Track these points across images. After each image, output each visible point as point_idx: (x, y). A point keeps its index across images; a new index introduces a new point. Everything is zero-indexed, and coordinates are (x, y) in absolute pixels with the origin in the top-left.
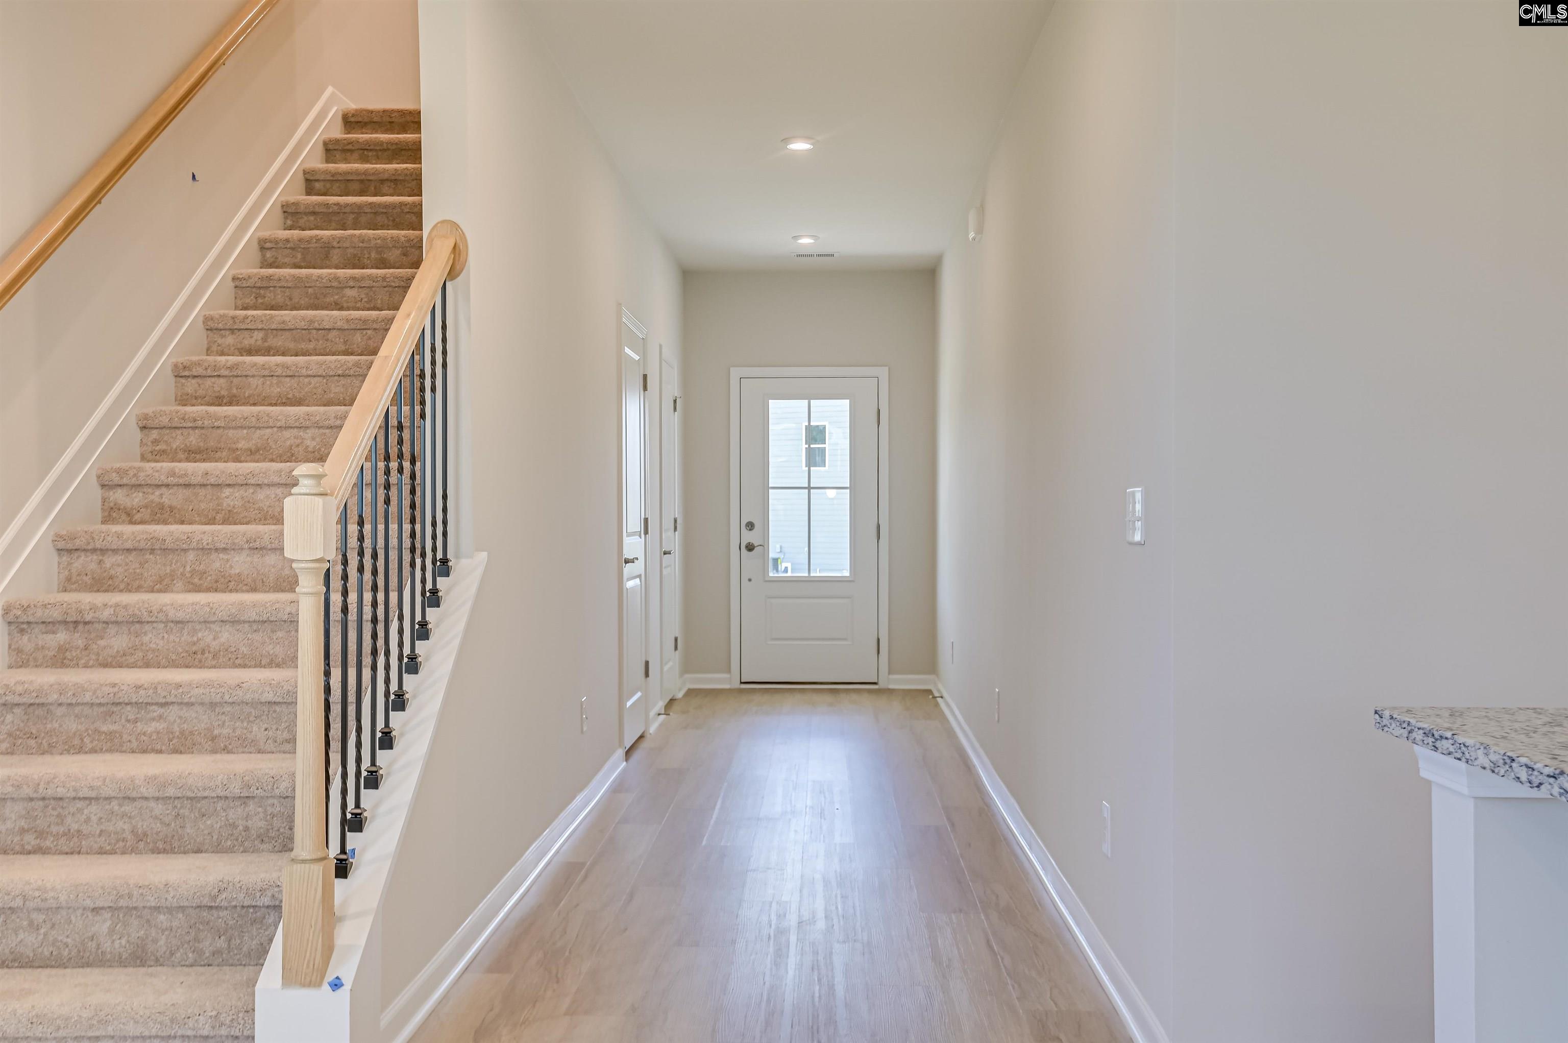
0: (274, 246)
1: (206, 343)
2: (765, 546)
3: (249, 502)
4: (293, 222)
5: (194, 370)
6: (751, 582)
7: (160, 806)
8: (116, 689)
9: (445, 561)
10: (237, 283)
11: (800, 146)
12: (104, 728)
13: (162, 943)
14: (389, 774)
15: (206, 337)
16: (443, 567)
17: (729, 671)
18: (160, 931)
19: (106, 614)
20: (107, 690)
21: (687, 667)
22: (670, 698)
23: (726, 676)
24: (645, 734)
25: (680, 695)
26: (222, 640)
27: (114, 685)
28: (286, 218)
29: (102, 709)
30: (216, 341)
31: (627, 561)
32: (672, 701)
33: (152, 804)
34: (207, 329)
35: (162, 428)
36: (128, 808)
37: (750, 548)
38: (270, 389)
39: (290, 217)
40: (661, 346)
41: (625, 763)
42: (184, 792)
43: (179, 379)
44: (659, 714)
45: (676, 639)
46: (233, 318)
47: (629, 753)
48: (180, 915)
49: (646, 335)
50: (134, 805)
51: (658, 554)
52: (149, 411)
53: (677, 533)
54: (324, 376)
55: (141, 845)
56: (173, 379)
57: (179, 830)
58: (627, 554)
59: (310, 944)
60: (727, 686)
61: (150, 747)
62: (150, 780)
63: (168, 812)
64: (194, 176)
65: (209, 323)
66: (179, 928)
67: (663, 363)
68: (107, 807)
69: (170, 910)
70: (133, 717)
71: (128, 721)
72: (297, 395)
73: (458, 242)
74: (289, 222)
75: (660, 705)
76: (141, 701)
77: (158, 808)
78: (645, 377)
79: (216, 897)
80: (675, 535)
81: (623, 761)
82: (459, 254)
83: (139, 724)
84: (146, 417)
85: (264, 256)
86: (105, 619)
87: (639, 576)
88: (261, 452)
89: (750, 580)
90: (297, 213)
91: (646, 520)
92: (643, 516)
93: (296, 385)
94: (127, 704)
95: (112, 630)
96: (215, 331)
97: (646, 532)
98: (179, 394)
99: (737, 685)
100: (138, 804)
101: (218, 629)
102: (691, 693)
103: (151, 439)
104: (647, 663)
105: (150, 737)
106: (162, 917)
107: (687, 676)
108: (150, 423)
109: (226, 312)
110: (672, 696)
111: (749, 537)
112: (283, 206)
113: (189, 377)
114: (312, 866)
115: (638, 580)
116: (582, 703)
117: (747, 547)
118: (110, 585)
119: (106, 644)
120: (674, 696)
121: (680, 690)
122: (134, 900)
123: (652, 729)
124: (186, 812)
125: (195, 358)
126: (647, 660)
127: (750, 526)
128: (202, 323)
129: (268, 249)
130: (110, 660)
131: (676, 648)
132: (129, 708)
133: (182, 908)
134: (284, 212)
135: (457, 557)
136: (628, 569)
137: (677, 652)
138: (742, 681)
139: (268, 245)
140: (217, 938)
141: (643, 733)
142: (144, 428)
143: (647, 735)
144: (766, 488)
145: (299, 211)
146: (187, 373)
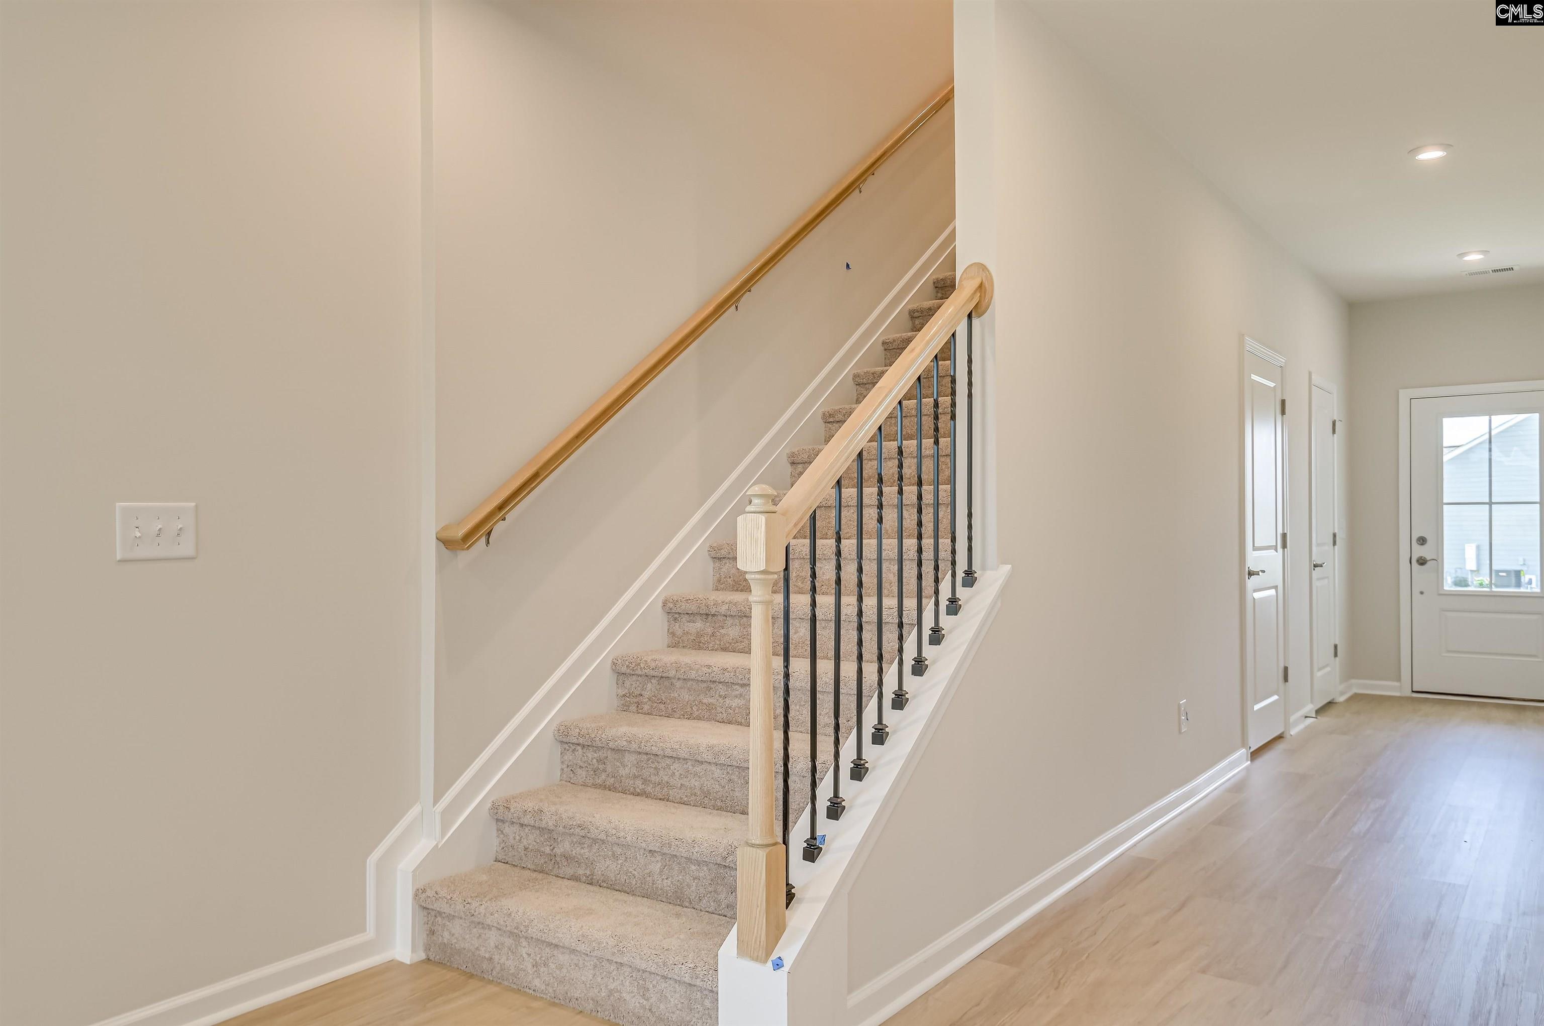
0: (921, 315)
1: (856, 395)
2: (1438, 560)
3: (850, 520)
4: (943, 294)
5: (836, 417)
6: (1424, 595)
7: (718, 770)
8: (710, 671)
9: (969, 573)
10: (886, 346)
11: (1431, 155)
12: (705, 701)
13: (693, 888)
14: (874, 768)
15: (855, 391)
16: (970, 578)
17: (1399, 679)
18: (691, 878)
19: (723, 609)
20: (705, 670)
21: (1352, 671)
22: (1328, 700)
23: (1396, 684)
24: (1284, 735)
25: (1342, 699)
26: (801, 634)
27: (709, 666)
28: (937, 292)
29: (705, 685)
30: (862, 394)
31: (1251, 574)
32: (1330, 704)
33: (713, 768)
34: (856, 385)
35: (804, 463)
36: (698, 769)
37: (1422, 562)
38: (890, 428)
39: (940, 291)
40: (1310, 374)
41: (1249, 762)
42: (732, 761)
43: (827, 424)
44: (1306, 717)
45: (1336, 647)
46: (873, 374)
47: (1255, 754)
48: (705, 868)
49: (1285, 363)
50: (701, 767)
51: (1306, 566)
52: (795, 450)
53: (1336, 547)
54: (929, 415)
55: (706, 801)
56: (824, 425)
57: (731, 792)
58: (1251, 564)
59: (757, 922)
60: (1397, 694)
61: (734, 719)
62: (710, 748)
63: (723, 776)
64: (848, 266)
65: (857, 380)
66: (704, 879)
67: (1314, 388)
68: (685, 766)
69: (698, 863)
70: (724, 693)
71: (720, 696)
72: (909, 431)
73: (984, 281)
74: (940, 295)
75: (1310, 708)
76: (727, 681)
77: (718, 772)
78: (1283, 402)
79: (725, 858)
80: (1334, 549)
81: (1247, 760)
82: (985, 293)
83: (727, 699)
84: (792, 455)
85: (914, 323)
86: (723, 613)
87: (1276, 587)
88: (872, 480)
89: (1422, 593)
90: (946, 287)
91: (1284, 536)
92: (1280, 531)
93: (908, 424)
94: (720, 683)
95: (729, 621)
96: (861, 386)
97: (1284, 546)
98: (828, 436)
99: (1408, 693)
100: (704, 766)
101: (798, 625)
102: (1356, 698)
103: (797, 472)
104: (1286, 669)
105: (734, 711)
106: (693, 867)
107: (1353, 681)
108: (797, 460)
109: (869, 369)
110: (1332, 698)
111: (1419, 551)
112: (934, 283)
113: (834, 422)
114: (758, 850)
115: (1272, 592)
116: (1179, 706)
117: (1418, 561)
118: (744, 586)
119: (725, 632)
120: (1333, 699)
121: (1342, 693)
122: (672, 849)
123: (1294, 732)
124: (734, 777)
125: (837, 408)
126: (1286, 665)
127: (1422, 541)
128: (852, 379)
129: (916, 318)
130: (728, 645)
131: (1336, 655)
132: (721, 686)
133: (706, 863)
134: (936, 287)
135: (984, 568)
136: (1251, 583)
137: (1337, 659)
138: (1413, 690)
139: (916, 314)
140: (730, 893)
141: (1283, 733)
142: (793, 463)
143: (1287, 736)
144: (1439, 504)
145: (946, 285)
146: (831, 420)
